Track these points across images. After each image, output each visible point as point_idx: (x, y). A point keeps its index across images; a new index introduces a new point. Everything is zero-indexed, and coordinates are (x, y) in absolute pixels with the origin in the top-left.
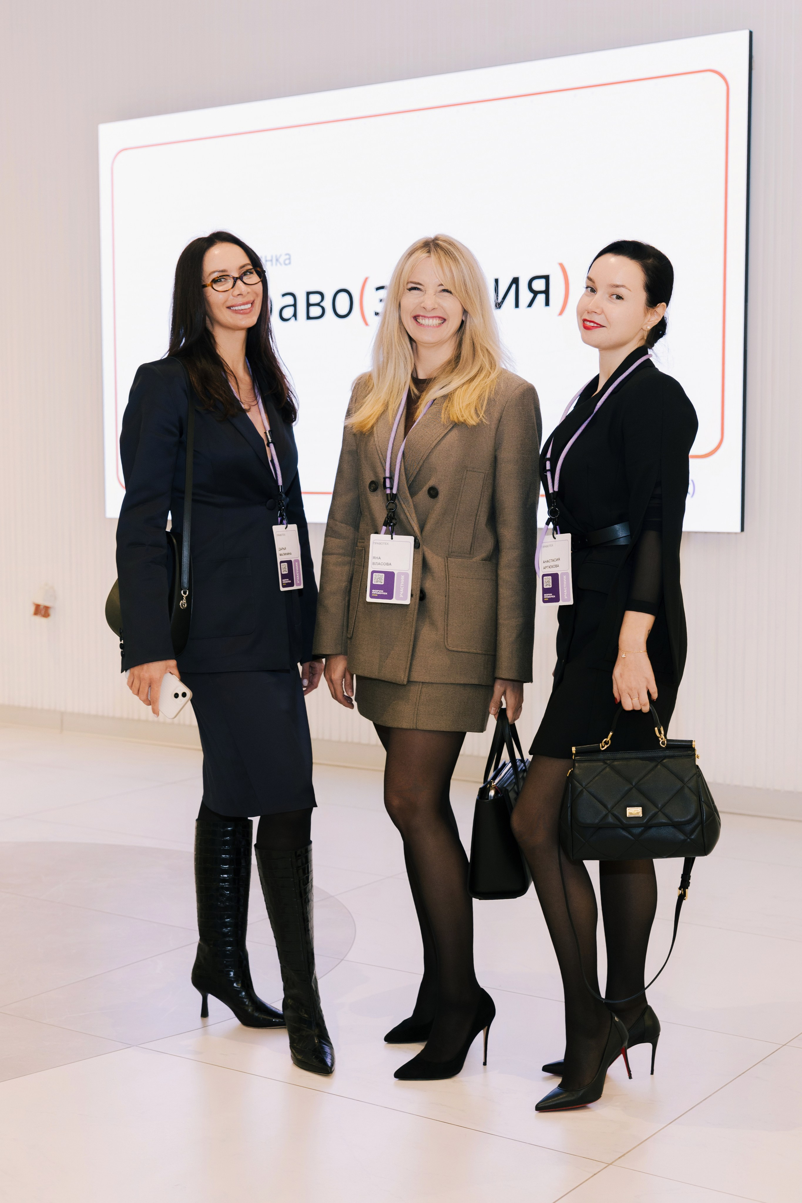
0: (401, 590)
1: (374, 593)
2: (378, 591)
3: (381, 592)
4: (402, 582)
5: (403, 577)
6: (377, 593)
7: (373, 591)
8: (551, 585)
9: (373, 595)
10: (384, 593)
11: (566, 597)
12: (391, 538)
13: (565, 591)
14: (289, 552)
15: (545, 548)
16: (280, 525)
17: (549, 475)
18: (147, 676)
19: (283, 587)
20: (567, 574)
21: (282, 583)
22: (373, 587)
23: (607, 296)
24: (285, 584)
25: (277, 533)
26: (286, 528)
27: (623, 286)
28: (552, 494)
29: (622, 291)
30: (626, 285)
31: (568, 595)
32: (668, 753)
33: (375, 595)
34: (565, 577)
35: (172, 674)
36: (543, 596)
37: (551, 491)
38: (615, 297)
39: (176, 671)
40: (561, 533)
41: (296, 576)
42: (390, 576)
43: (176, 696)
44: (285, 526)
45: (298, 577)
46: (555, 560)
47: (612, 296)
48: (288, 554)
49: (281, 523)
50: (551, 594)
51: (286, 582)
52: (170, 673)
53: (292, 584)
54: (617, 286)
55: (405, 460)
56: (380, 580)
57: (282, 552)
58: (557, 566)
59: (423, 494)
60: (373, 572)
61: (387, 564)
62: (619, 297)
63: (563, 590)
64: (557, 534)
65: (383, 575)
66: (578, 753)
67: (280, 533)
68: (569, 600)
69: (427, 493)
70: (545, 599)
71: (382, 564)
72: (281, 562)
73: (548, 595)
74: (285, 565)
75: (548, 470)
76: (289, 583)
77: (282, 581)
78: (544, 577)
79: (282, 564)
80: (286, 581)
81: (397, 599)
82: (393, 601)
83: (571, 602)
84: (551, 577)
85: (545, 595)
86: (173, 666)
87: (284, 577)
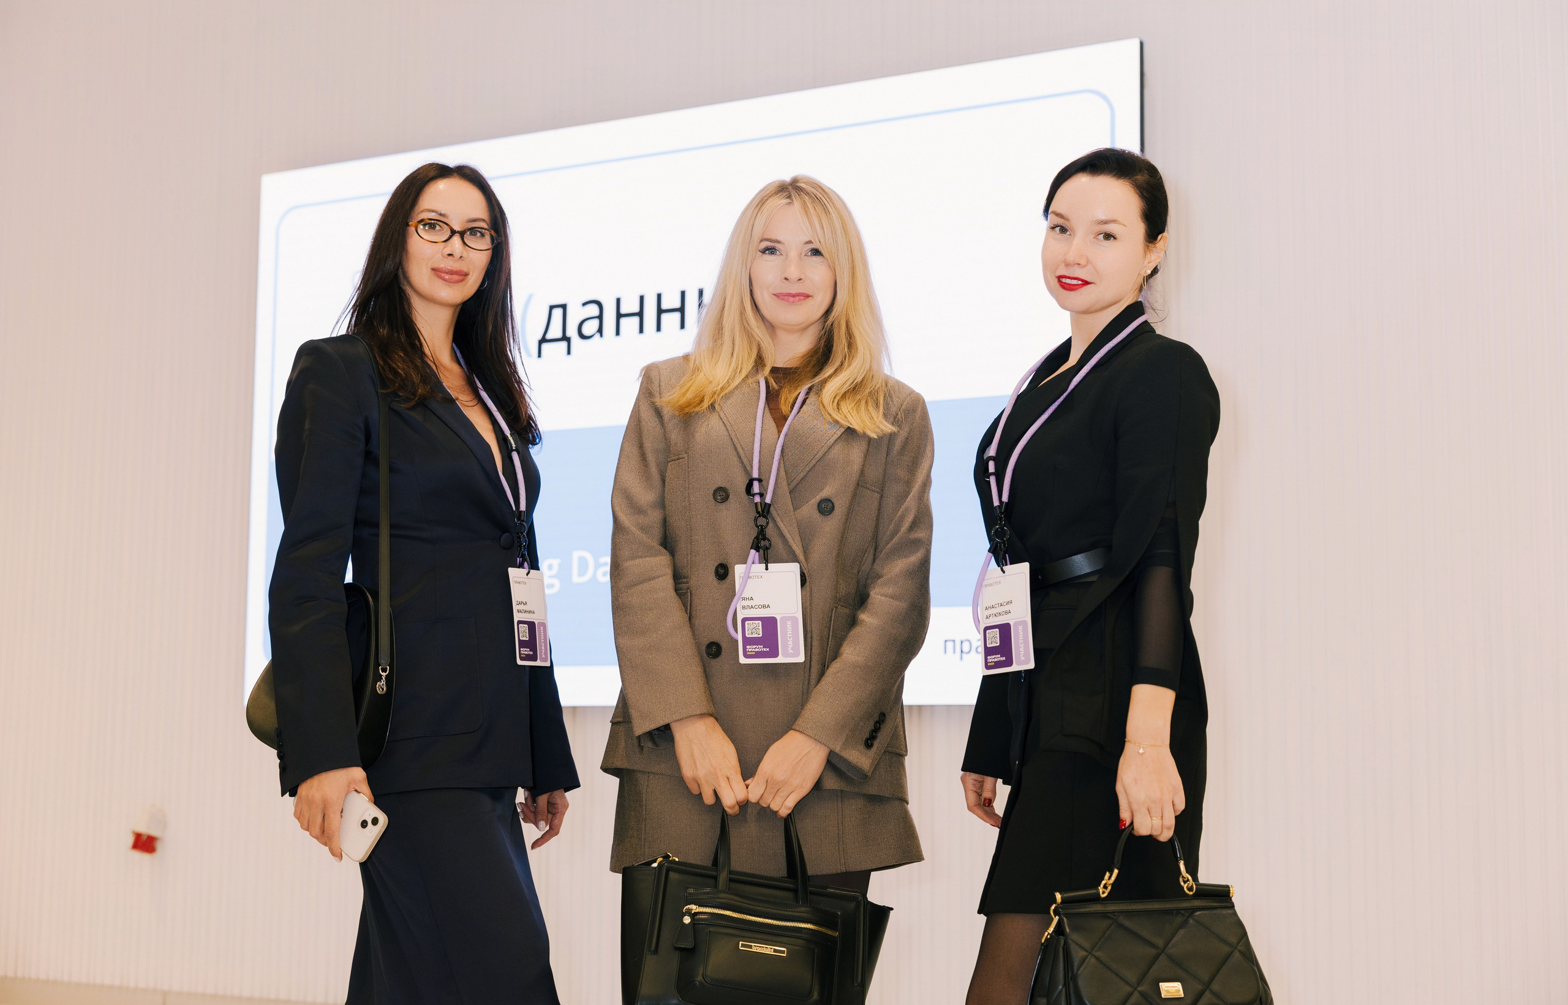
0: (789, 643)
1: (750, 650)
2: (755, 647)
3: (759, 648)
4: (789, 631)
5: (789, 623)
6: (754, 650)
7: (748, 647)
8: (998, 641)
9: (748, 653)
10: (765, 650)
11: (1023, 658)
12: (765, 567)
13: (1022, 649)
14: (532, 610)
15: (988, 588)
16: (519, 567)
17: (993, 480)
18: (318, 796)
19: (522, 659)
20: (1024, 623)
21: (520, 654)
22: (747, 641)
23: (1092, 237)
24: (524, 656)
25: (515, 579)
26: (527, 574)
27: (1114, 221)
28: (998, 508)
29: (1111, 228)
30: (1119, 220)
31: (1027, 654)
32: (1197, 903)
33: (752, 653)
34: (1020, 628)
35: (359, 792)
36: (986, 659)
37: (996, 503)
38: (1101, 236)
39: (365, 788)
40: (1011, 564)
41: (541, 646)
42: (770, 624)
43: (364, 824)
44: (525, 571)
45: (543, 648)
46: (1005, 604)
47: (1098, 237)
48: (530, 612)
49: (521, 566)
50: (999, 656)
51: (526, 653)
52: (356, 791)
53: (534, 658)
54: (1106, 222)
55: (786, 458)
56: (755, 630)
57: (521, 607)
58: (1007, 612)
59: (809, 509)
60: (744, 620)
61: (764, 606)
62: (1108, 236)
63: (1018, 647)
64: (1006, 565)
65: (760, 622)
66: (1064, 901)
67: (518, 580)
68: (1028, 662)
69: (816, 507)
70: (989, 664)
71: (756, 607)
72: (519, 622)
73: (994, 657)
74: (524, 628)
75: (992, 474)
76: (529, 654)
77: (520, 651)
78: (987, 631)
79: (520, 625)
80: (526, 651)
81: (785, 655)
82: (780, 659)
83: (1031, 665)
84: (998, 630)
85: (989, 657)
86: (360, 781)
87: (523, 644)
